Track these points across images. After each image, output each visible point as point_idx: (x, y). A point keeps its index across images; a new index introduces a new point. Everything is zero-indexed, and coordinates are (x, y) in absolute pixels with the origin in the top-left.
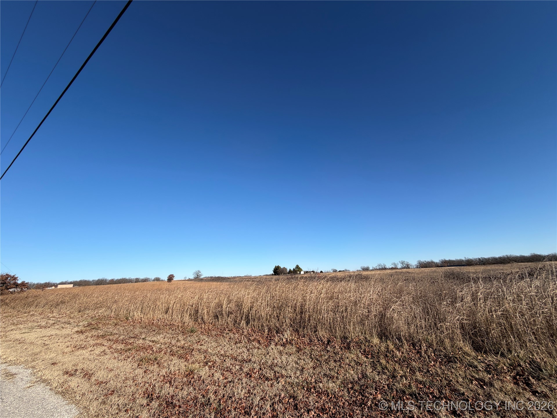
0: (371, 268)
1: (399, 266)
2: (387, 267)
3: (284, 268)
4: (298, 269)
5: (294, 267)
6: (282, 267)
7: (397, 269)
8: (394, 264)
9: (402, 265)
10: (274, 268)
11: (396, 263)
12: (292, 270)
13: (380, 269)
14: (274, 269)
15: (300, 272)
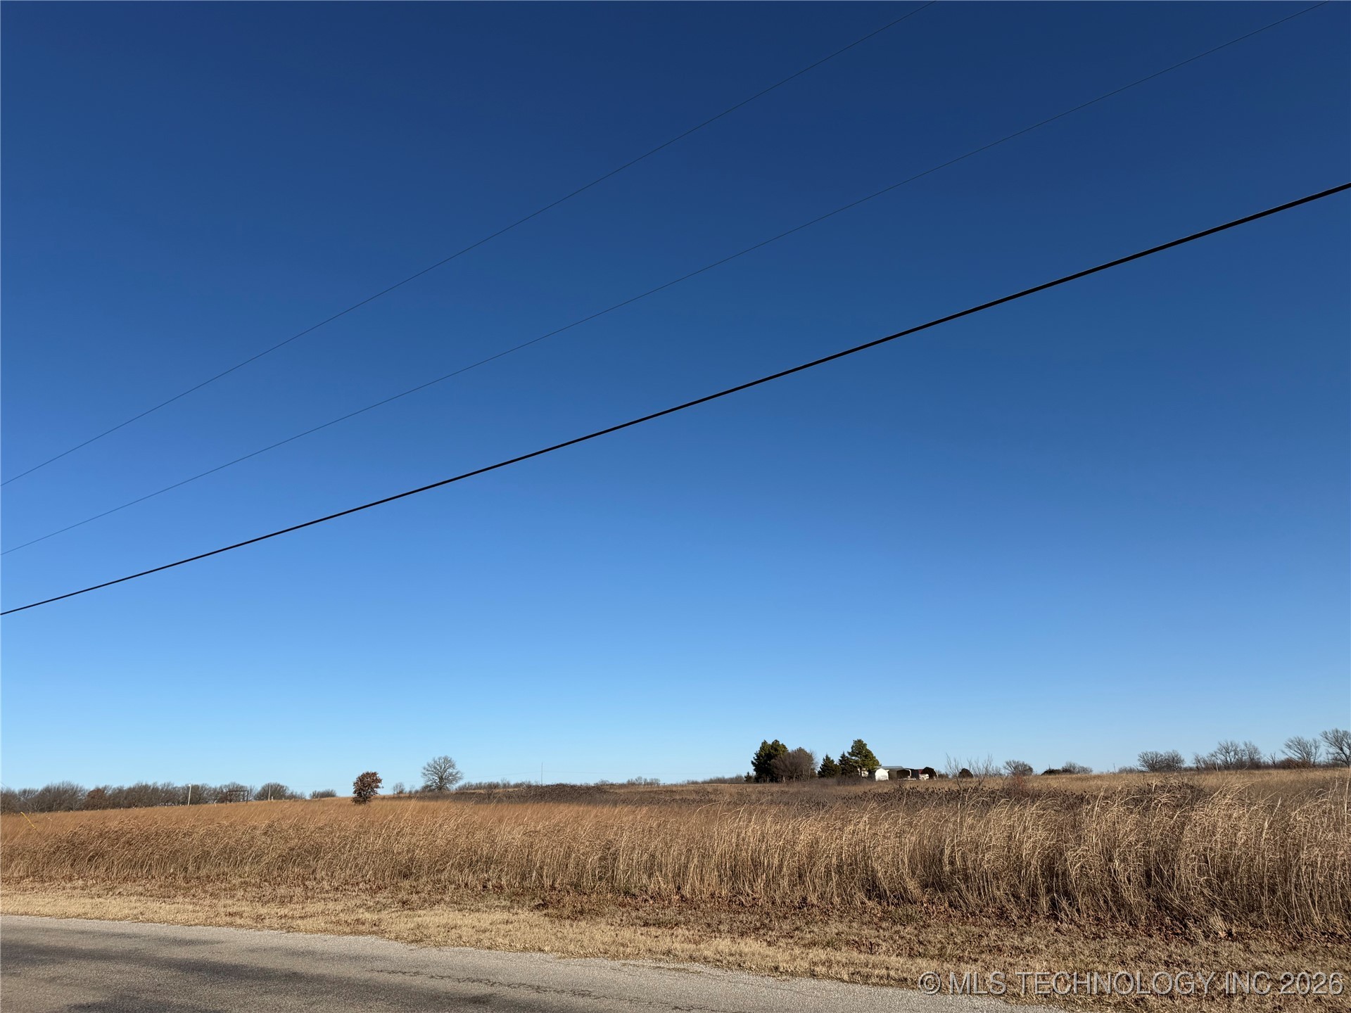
0: (1189, 762)
1: (1324, 753)
2: (1266, 756)
3: (801, 750)
4: (861, 759)
5: (847, 749)
6: (791, 747)
7: (1315, 766)
8: (1300, 745)
9: (1333, 750)
10: (757, 749)
11: (1308, 738)
12: (836, 762)
13: (1227, 767)
14: (759, 756)
15: (872, 773)
